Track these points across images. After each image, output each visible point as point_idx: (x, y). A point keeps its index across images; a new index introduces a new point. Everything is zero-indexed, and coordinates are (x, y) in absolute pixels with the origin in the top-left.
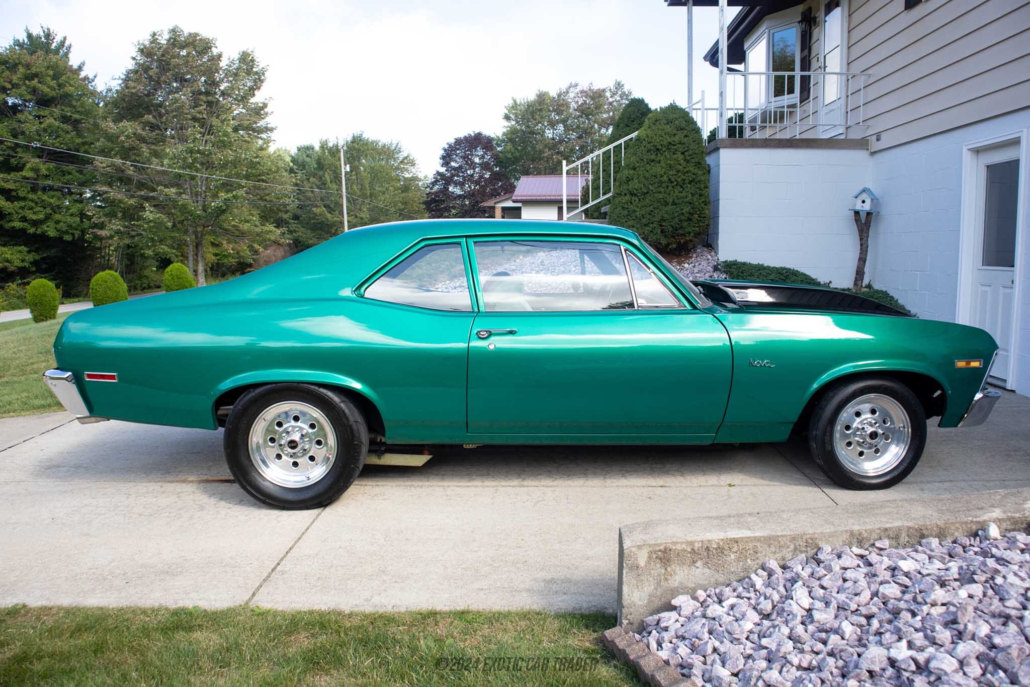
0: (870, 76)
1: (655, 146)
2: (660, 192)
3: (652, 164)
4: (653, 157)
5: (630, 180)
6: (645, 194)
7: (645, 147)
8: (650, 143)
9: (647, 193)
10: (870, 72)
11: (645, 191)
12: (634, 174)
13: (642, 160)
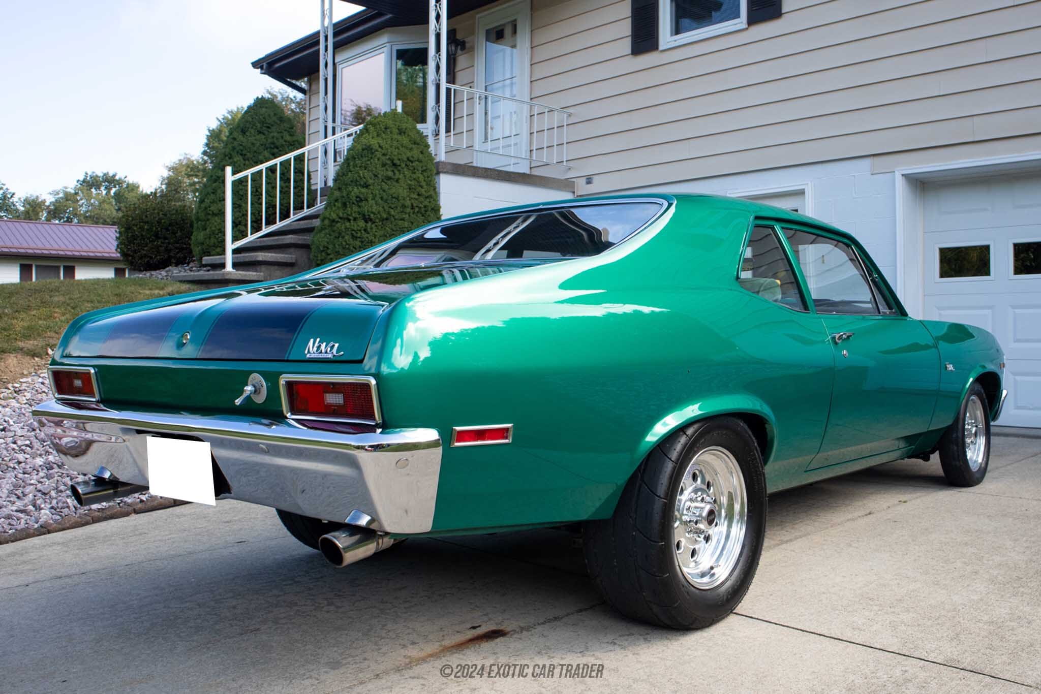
0: (570, 115)
1: (392, 161)
2: (403, 219)
3: (389, 182)
4: (390, 174)
5: (361, 200)
6: (383, 220)
7: (378, 159)
8: (384, 155)
9: (387, 219)
10: (571, 110)
11: (385, 216)
12: (367, 193)
13: (376, 176)
